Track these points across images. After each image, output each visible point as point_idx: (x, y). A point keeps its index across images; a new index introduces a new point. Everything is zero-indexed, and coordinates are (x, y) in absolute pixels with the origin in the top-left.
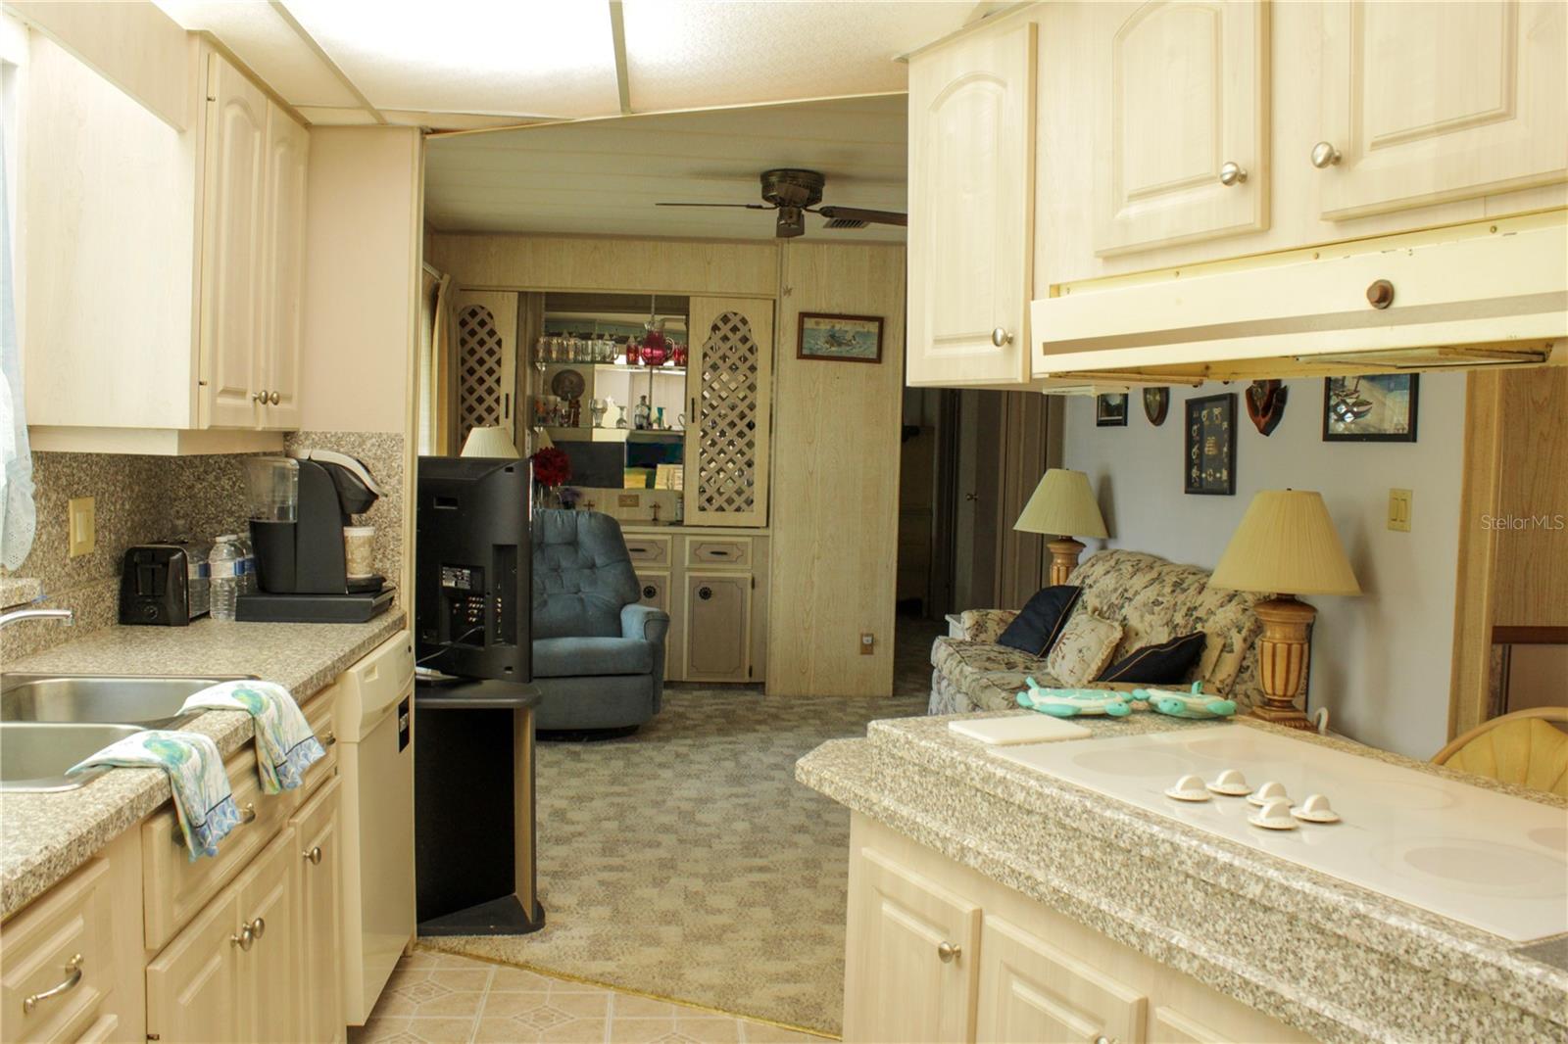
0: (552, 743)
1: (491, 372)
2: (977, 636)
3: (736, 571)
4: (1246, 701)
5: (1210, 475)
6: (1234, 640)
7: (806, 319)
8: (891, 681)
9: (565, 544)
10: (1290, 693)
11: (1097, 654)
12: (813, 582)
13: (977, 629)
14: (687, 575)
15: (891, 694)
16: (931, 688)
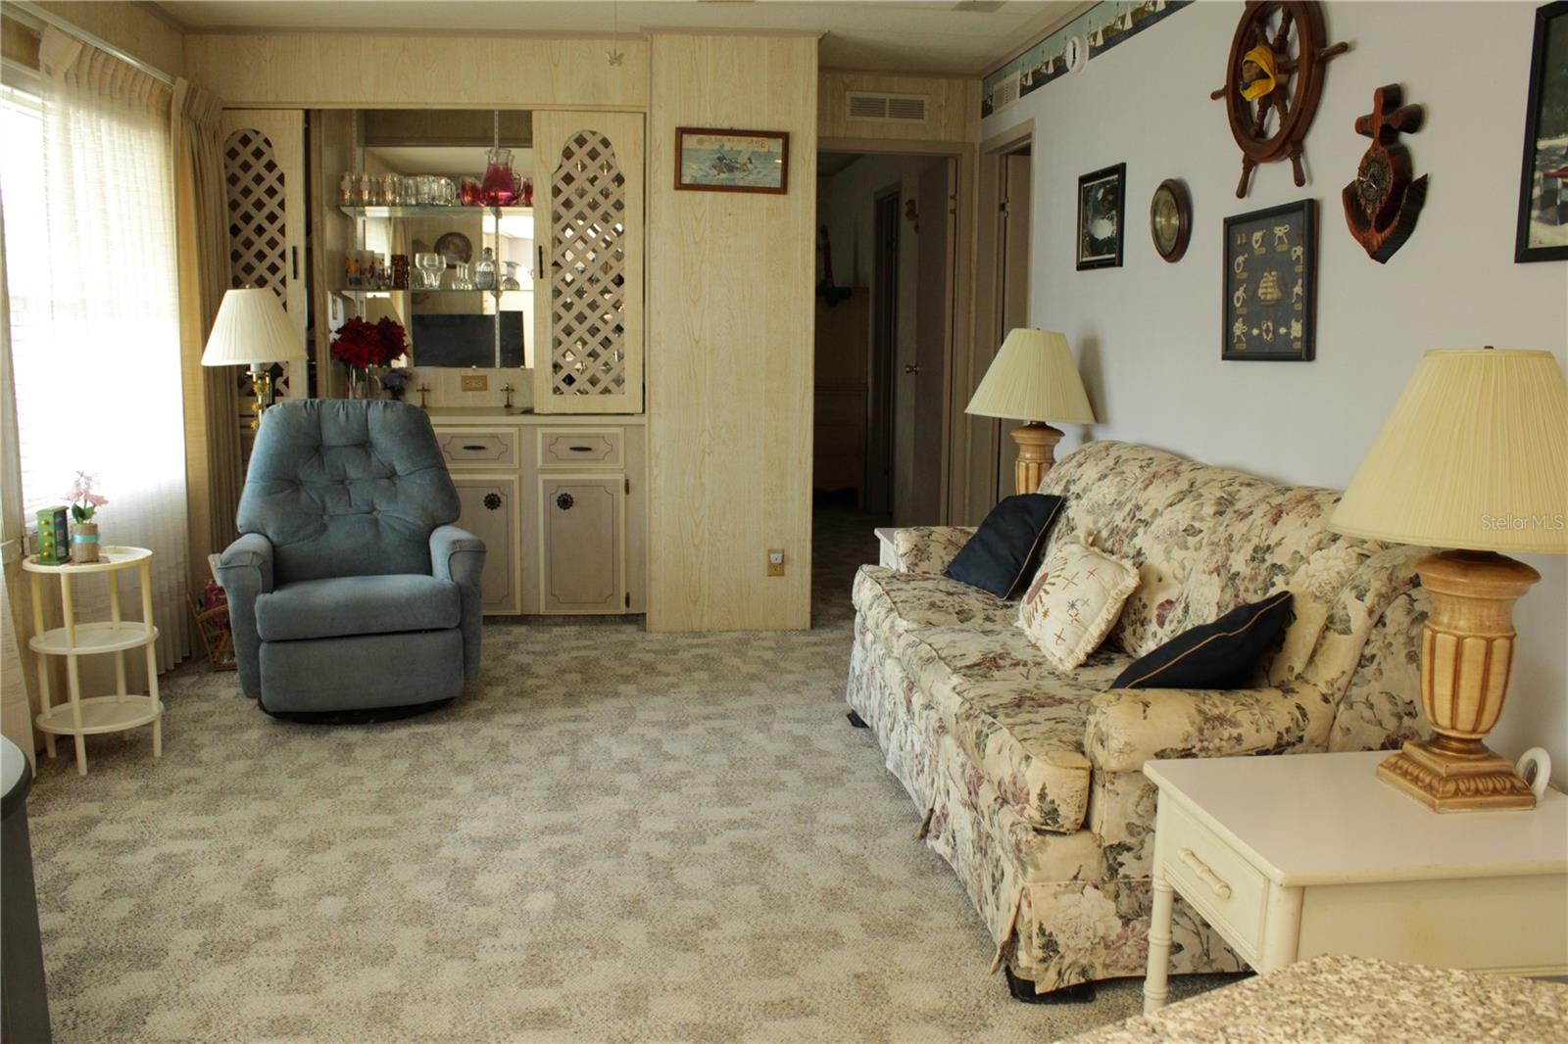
0: (325, 727)
1: (272, 218)
2: (916, 565)
3: (603, 471)
4: (1368, 713)
5: (1267, 331)
6: (1351, 613)
7: (685, 136)
8: (808, 609)
9: (351, 445)
10: (1483, 726)
11: (1100, 610)
12: (703, 484)
13: (916, 556)
14: (541, 478)
15: (808, 625)
16: (853, 638)
